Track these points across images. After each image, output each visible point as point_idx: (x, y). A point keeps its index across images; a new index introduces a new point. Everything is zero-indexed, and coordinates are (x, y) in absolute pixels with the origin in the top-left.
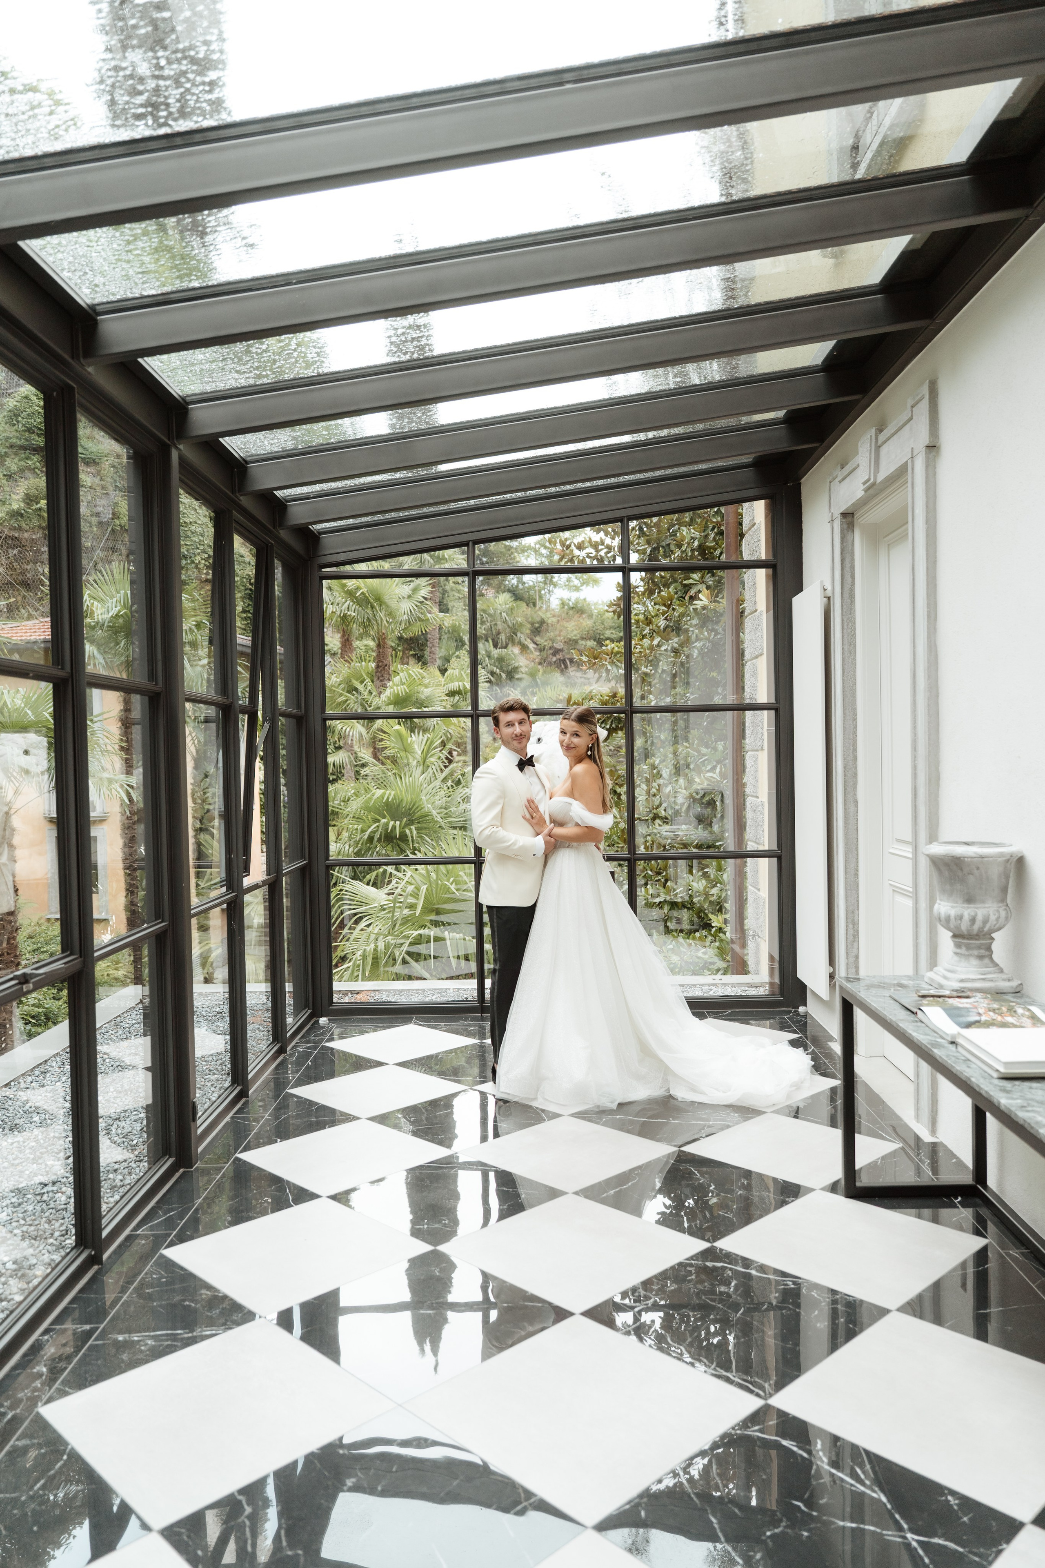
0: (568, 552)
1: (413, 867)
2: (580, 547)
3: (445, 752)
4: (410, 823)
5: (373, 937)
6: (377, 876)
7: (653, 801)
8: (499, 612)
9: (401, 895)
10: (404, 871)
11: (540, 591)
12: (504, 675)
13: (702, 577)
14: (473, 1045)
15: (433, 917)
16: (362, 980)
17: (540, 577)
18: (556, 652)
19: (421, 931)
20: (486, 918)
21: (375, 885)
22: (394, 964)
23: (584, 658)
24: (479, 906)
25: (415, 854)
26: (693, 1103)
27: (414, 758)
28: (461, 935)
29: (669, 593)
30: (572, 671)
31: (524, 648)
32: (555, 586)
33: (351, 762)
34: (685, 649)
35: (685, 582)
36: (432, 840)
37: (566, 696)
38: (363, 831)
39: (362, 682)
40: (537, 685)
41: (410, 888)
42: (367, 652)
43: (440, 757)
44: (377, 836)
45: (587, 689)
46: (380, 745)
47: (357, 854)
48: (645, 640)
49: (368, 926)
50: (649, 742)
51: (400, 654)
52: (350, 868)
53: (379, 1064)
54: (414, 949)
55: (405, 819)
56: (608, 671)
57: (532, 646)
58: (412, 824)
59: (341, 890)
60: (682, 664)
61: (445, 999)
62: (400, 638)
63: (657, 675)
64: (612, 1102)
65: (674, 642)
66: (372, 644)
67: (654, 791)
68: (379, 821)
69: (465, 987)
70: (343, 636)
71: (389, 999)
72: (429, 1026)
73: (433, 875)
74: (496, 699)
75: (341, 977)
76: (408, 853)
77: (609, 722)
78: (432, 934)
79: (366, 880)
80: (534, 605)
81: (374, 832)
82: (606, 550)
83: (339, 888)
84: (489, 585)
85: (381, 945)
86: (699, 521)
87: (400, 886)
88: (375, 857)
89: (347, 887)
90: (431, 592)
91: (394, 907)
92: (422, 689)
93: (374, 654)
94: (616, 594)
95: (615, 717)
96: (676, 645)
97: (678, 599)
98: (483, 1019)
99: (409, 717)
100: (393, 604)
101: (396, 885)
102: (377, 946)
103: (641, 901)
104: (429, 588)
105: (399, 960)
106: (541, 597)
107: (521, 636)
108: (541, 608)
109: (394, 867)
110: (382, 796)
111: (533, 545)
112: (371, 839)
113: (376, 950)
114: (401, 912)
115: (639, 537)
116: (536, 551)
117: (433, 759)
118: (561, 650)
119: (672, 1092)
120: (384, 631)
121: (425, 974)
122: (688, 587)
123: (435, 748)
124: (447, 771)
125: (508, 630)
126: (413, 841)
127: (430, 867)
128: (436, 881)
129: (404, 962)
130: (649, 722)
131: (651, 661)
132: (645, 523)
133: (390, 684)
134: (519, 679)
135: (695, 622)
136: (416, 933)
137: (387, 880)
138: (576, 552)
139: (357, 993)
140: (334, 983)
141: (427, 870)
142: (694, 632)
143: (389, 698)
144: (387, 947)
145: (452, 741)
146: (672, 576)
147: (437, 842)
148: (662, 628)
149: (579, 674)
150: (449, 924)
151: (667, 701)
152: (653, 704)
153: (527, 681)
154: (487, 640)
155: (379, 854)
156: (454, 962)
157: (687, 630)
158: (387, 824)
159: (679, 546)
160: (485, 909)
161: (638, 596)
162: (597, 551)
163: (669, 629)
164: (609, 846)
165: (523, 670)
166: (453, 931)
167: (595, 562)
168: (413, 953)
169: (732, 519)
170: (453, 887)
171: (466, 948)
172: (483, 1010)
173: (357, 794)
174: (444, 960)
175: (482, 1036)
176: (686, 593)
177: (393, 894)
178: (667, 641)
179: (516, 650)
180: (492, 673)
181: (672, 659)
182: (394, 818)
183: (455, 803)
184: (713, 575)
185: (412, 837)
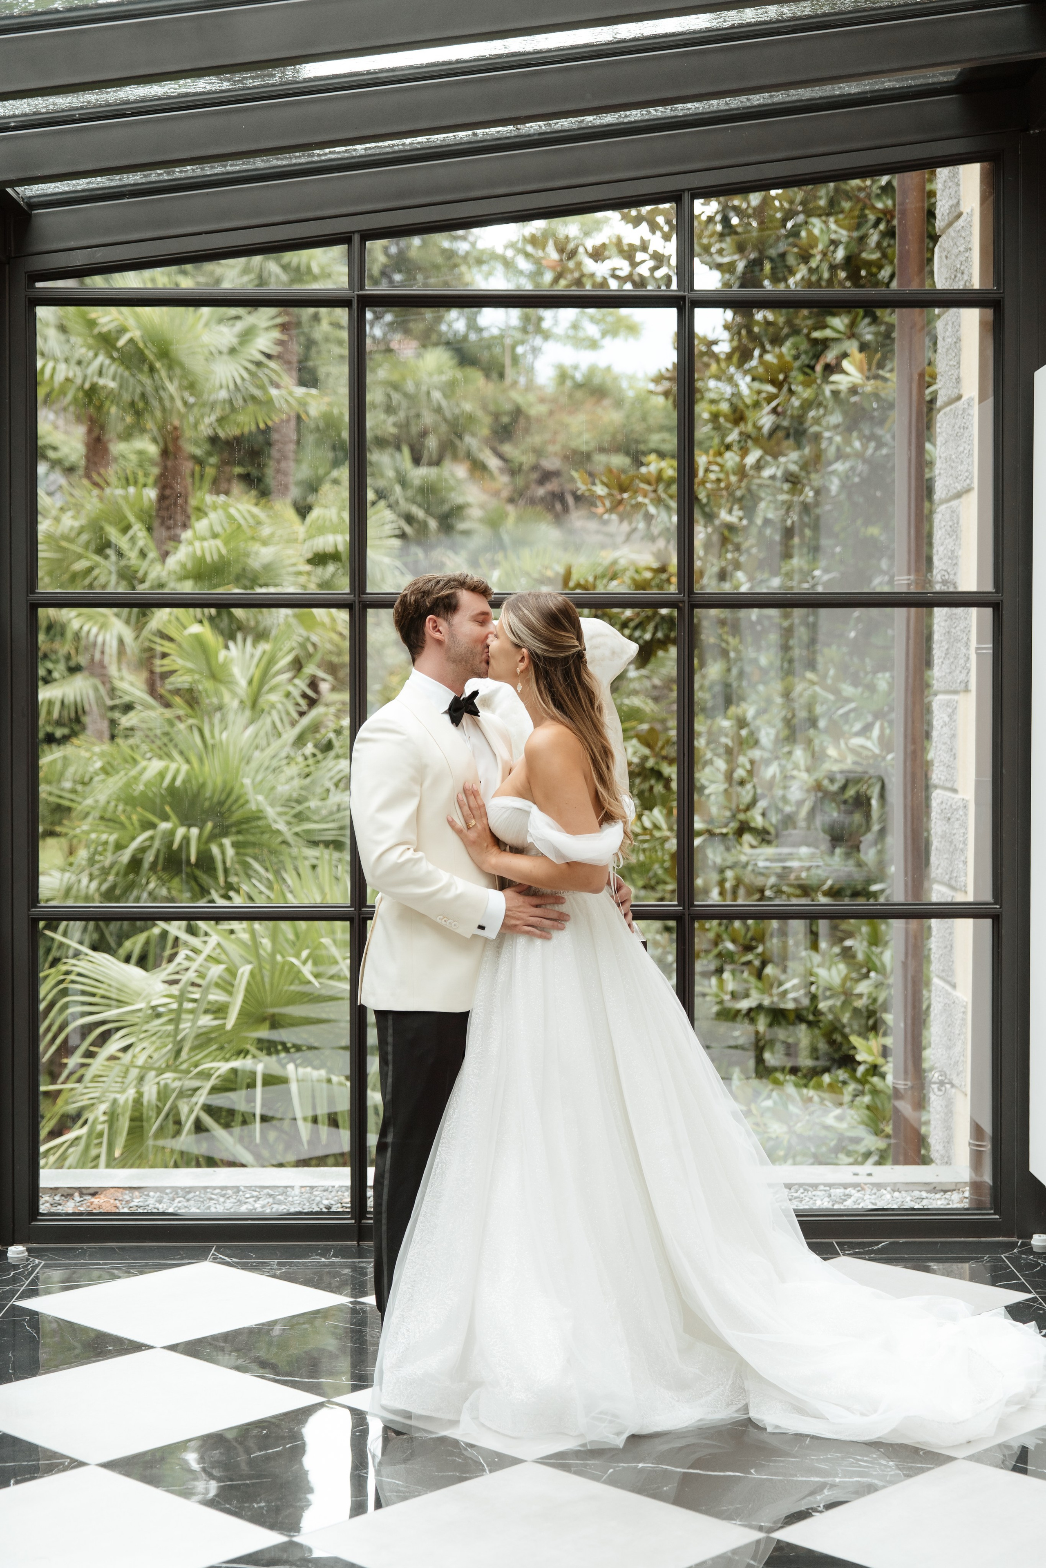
0: (571, 264)
1: (226, 925)
2: (597, 255)
3: (302, 684)
4: (223, 831)
5: (134, 1073)
6: (147, 942)
7: (738, 795)
8: (424, 388)
9: (193, 984)
10: (206, 934)
11: (513, 348)
12: (433, 524)
13: (852, 325)
14: (339, 1308)
15: (264, 1033)
16: (108, 1166)
17: (513, 316)
18: (546, 476)
19: (237, 1064)
20: (372, 1037)
21: (143, 962)
22: (178, 1133)
23: (600, 490)
24: (359, 1013)
25: (229, 898)
26: (800, 1437)
27: (234, 694)
28: (323, 1073)
29: (780, 357)
30: (578, 519)
31: (478, 467)
32: (546, 336)
33: (99, 699)
34: (813, 476)
35: (816, 334)
36: (267, 870)
37: (561, 570)
38: (119, 847)
39: (126, 529)
40: (502, 546)
41: (216, 971)
42: (141, 465)
43: (288, 695)
44: (149, 857)
45: (607, 557)
46: (160, 666)
47: (109, 895)
48: (728, 455)
49: (125, 1049)
50: (735, 671)
51: (210, 471)
52: (92, 924)
53: (136, 1347)
54: (220, 1101)
55: (209, 825)
56: (648, 518)
57: (493, 463)
58: (225, 833)
59: (68, 973)
60: (806, 508)
61: (282, 1209)
62: (214, 440)
63: (754, 531)
64: (619, 1434)
65: (791, 460)
66: (153, 450)
67: (740, 773)
68: (153, 826)
69: (327, 1183)
70: (90, 431)
71: (162, 1208)
72: (245, 1267)
73: (266, 942)
74: (415, 572)
75: (63, 1158)
76: (215, 895)
77: (651, 627)
78: (260, 1068)
79: (122, 952)
80: (501, 376)
81: (143, 850)
82: (651, 263)
83: (64, 968)
84: (407, 332)
85: (150, 1092)
86: (846, 205)
87: (195, 966)
88: (145, 902)
89: (81, 966)
90: (280, 343)
91: (180, 1011)
92: (256, 547)
93: (155, 471)
94: (668, 357)
95: (663, 618)
96: (794, 468)
97: (801, 369)
98: (360, 1253)
99: (224, 605)
100: (196, 364)
101: (186, 964)
102: (140, 1094)
103: (706, 1007)
104: (276, 334)
105: (189, 1125)
106: (515, 359)
107: (471, 442)
108: (515, 383)
109: (184, 923)
110: (162, 775)
111: (499, 250)
112: (135, 864)
113: (138, 1101)
114: (194, 1021)
115: (722, 236)
116: (508, 264)
117: (274, 697)
118: (556, 474)
119: (753, 1414)
120: (176, 423)
121: (245, 1156)
122: (824, 345)
123: (278, 673)
124: (305, 721)
125: (444, 428)
126: (226, 871)
127: (257, 925)
128: (273, 955)
129: (199, 1127)
130: (735, 629)
131: (740, 500)
132: (736, 209)
133: (187, 535)
134: (466, 533)
135: (835, 418)
136: (224, 1067)
137: (168, 952)
138: (590, 265)
139: (94, 1194)
140: (43, 1173)
141: (253, 933)
142: (832, 440)
143: (184, 566)
144: (163, 1094)
145: (318, 658)
146: (789, 322)
147: (277, 873)
148: (766, 430)
149: (593, 525)
150: (298, 1048)
151: (774, 584)
152: (744, 589)
153: (481, 536)
154: (398, 448)
155: (152, 896)
156: (304, 1129)
157: (817, 437)
158: (172, 833)
159: (805, 258)
160: (371, 1018)
161: (718, 360)
162: (634, 264)
163: (781, 434)
164: (645, 887)
165: (475, 512)
166: (307, 1063)
167: (628, 286)
168: (220, 1109)
169: (912, 203)
170: (307, 971)
171: (331, 1100)
172: (361, 1233)
173: (107, 769)
174: (286, 1124)
175: (359, 1290)
176: (817, 356)
177: (176, 982)
178: (775, 457)
179: (461, 471)
180: (409, 519)
181: (784, 497)
182: (187, 820)
183: (319, 790)
184: (875, 320)
185: (224, 863)
